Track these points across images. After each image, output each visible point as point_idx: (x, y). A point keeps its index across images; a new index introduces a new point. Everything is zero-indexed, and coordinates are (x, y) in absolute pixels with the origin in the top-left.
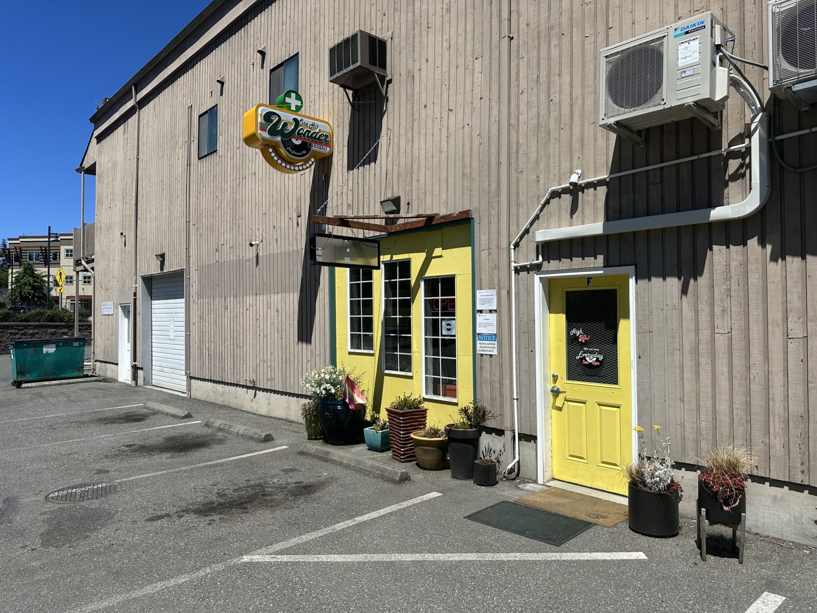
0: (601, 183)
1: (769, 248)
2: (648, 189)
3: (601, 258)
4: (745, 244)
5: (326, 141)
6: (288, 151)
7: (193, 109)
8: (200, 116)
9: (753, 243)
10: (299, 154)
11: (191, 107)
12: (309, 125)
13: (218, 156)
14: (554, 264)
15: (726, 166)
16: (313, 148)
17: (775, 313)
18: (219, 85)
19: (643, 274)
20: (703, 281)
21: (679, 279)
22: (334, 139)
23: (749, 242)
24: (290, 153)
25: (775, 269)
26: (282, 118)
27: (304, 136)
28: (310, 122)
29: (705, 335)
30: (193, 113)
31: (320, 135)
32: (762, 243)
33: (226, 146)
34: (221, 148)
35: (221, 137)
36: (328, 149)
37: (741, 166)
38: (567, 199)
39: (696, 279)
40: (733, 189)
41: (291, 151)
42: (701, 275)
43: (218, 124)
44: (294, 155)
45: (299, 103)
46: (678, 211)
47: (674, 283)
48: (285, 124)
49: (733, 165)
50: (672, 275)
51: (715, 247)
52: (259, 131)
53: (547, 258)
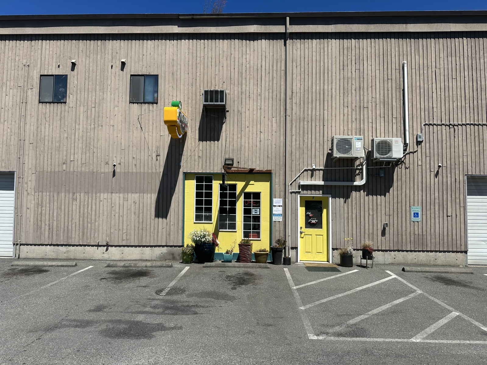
0: (321, 170)
1: (365, 193)
2: (335, 174)
3: (321, 192)
4: (360, 192)
9: (362, 191)
14: (305, 192)
15: (356, 172)
17: (367, 209)
19: (334, 197)
20: (350, 200)
21: (344, 199)
23: (361, 191)
25: (366, 198)
29: (350, 214)
32: (364, 192)
37: (359, 172)
38: (310, 172)
39: (348, 199)
40: (358, 177)
42: (349, 198)
46: (344, 181)
47: (342, 200)
49: (358, 172)
50: (341, 198)
51: (353, 192)
53: (303, 190)
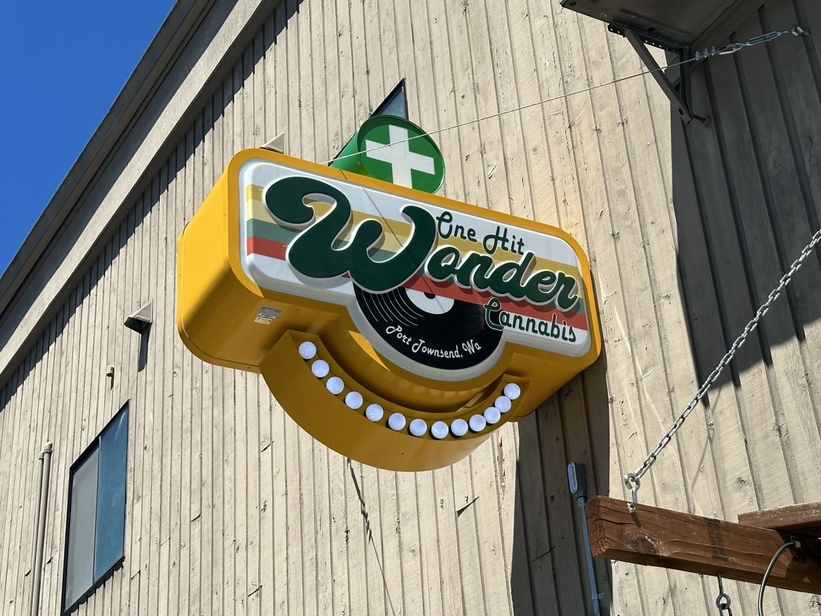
5: (564, 302)
6: (392, 340)
7: (55, 455)
8: (74, 468)
10: (446, 354)
11: (50, 453)
12: (479, 238)
13: (126, 581)
16: (510, 333)
18: (136, 336)
22: (603, 294)
24: (404, 350)
26: (354, 208)
27: (464, 279)
28: (484, 227)
30: (54, 467)
31: (538, 278)
33: (156, 528)
34: (136, 547)
35: (137, 506)
36: (581, 335)
41: (406, 339)
43: (131, 465)
44: (422, 358)
45: (426, 165)
48: (371, 231)
52: (249, 258)
